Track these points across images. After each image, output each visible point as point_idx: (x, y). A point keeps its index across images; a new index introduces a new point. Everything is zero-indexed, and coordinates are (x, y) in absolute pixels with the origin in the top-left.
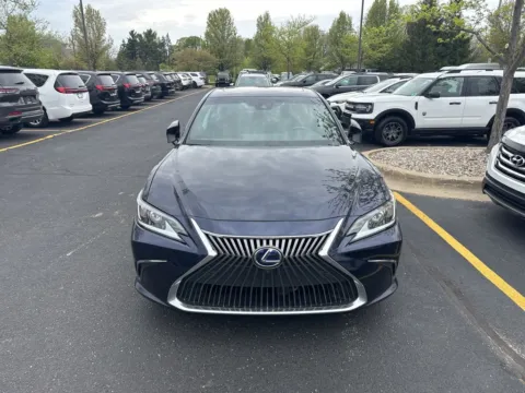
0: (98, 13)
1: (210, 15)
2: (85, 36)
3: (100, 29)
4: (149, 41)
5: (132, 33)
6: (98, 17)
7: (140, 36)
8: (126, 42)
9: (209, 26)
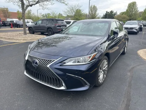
0: (96, 7)
1: (129, 4)
2: (92, 13)
3: (96, 11)
4: (111, 14)
5: (107, 12)
6: (96, 8)
7: (109, 12)
8: (105, 14)
9: (128, 7)
